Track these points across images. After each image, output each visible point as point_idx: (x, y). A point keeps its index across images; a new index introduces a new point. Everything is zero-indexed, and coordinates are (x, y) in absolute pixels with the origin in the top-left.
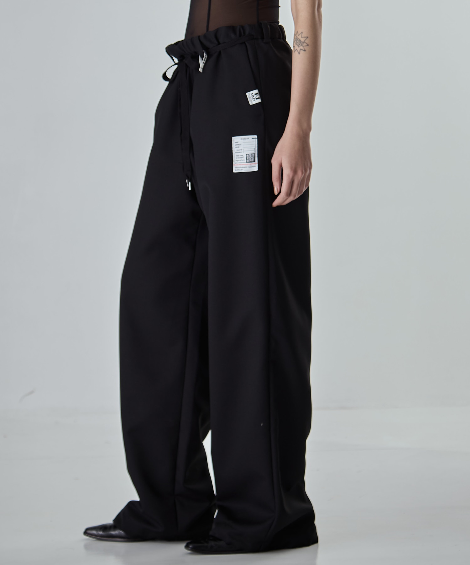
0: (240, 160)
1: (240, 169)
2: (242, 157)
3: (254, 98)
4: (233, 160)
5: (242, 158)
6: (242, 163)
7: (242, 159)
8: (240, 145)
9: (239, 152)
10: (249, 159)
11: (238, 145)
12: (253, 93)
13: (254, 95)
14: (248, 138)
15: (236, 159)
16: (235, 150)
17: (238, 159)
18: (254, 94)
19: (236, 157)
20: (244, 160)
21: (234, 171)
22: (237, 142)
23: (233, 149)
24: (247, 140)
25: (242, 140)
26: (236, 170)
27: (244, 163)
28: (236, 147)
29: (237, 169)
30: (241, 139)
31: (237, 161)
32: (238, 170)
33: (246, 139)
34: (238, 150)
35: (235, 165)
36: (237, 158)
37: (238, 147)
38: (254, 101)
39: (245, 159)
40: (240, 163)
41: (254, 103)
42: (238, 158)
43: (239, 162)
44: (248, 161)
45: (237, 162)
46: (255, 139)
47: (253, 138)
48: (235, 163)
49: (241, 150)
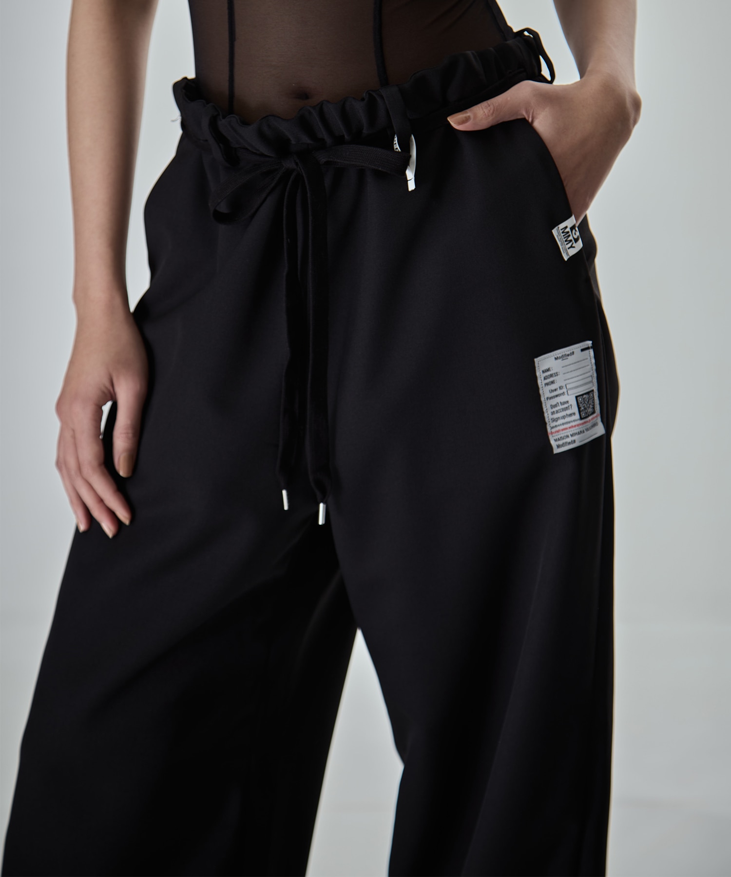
0: (564, 417)
1: (569, 440)
2: (566, 406)
3: (571, 241)
4: (547, 420)
5: (566, 409)
6: (569, 422)
7: (569, 412)
8: (556, 374)
9: (557, 396)
10: (585, 409)
11: (551, 376)
12: (566, 227)
13: (570, 233)
14: (573, 352)
15: (551, 417)
16: (545, 392)
17: (556, 416)
18: (568, 230)
19: (550, 410)
20: (574, 414)
21: (556, 451)
22: (548, 370)
23: (541, 392)
24: (571, 359)
25: (559, 361)
26: (558, 446)
27: (574, 421)
28: (547, 384)
29: (560, 442)
30: (556, 359)
31: (554, 420)
32: (563, 445)
33: (568, 355)
34: (552, 391)
35: (552, 433)
36: (553, 413)
37: (553, 382)
38: (571, 247)
39: (575, 409)
40: (563, 424)
41: (572, 252)
42: (557, 412)
43: (560, 422)
44: (583, 415)
45: (554, 424)
46: (587, 351)
47: (582, 350)
48: (552, 428)
49: (561, 388)
